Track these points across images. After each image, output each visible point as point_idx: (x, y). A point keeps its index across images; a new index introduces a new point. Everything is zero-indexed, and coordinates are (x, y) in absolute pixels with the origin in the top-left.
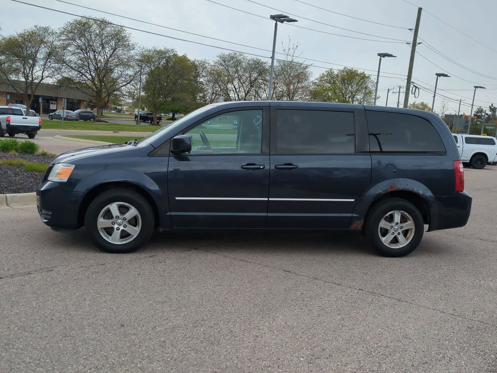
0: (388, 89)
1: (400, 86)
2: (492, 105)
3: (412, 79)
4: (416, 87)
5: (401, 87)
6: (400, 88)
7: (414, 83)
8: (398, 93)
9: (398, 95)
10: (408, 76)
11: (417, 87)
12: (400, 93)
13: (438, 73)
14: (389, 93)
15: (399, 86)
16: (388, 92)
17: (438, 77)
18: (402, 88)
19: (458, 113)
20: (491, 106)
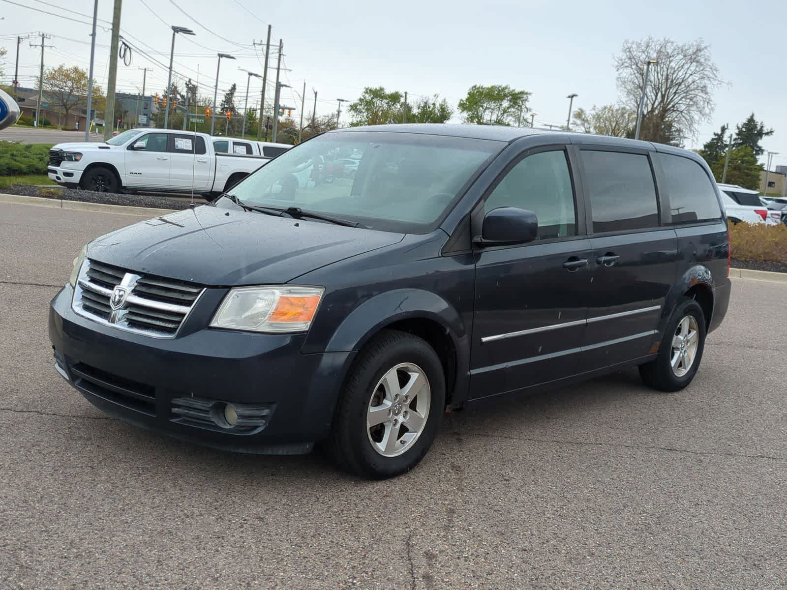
0: (19, 37)
1: (43, 35)
2: (190, 81)
3: (120, 30)
4: (126, 45)
5: (45, 35)
6: (43, 38)
7: (122, 38)
8: (41, 48)
9: (40, 51)
10: (113, 24)
11: (128, 46)
12: (44, 47)
13: (175, 25)
14: (20, 45)
15: (41, 34)
16: (19, 43)
17: (176, 33)
18: (47, 38)
19: (142, 93)
20: (188, 83)
